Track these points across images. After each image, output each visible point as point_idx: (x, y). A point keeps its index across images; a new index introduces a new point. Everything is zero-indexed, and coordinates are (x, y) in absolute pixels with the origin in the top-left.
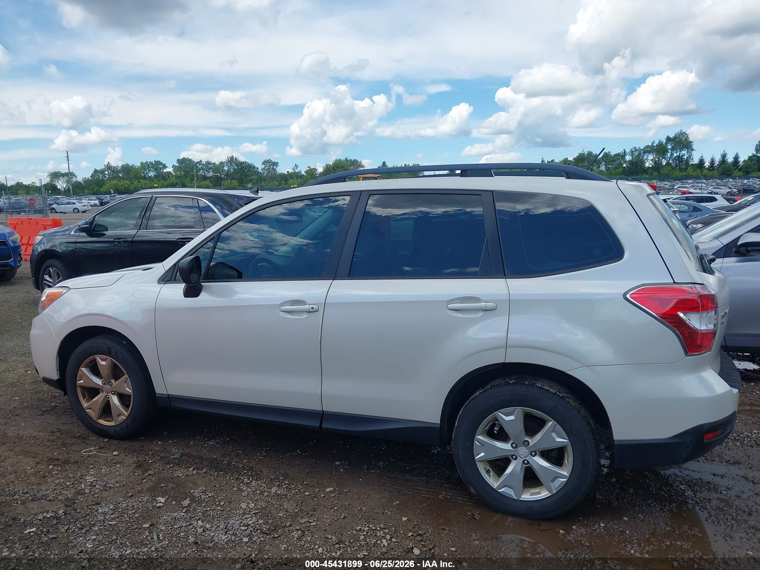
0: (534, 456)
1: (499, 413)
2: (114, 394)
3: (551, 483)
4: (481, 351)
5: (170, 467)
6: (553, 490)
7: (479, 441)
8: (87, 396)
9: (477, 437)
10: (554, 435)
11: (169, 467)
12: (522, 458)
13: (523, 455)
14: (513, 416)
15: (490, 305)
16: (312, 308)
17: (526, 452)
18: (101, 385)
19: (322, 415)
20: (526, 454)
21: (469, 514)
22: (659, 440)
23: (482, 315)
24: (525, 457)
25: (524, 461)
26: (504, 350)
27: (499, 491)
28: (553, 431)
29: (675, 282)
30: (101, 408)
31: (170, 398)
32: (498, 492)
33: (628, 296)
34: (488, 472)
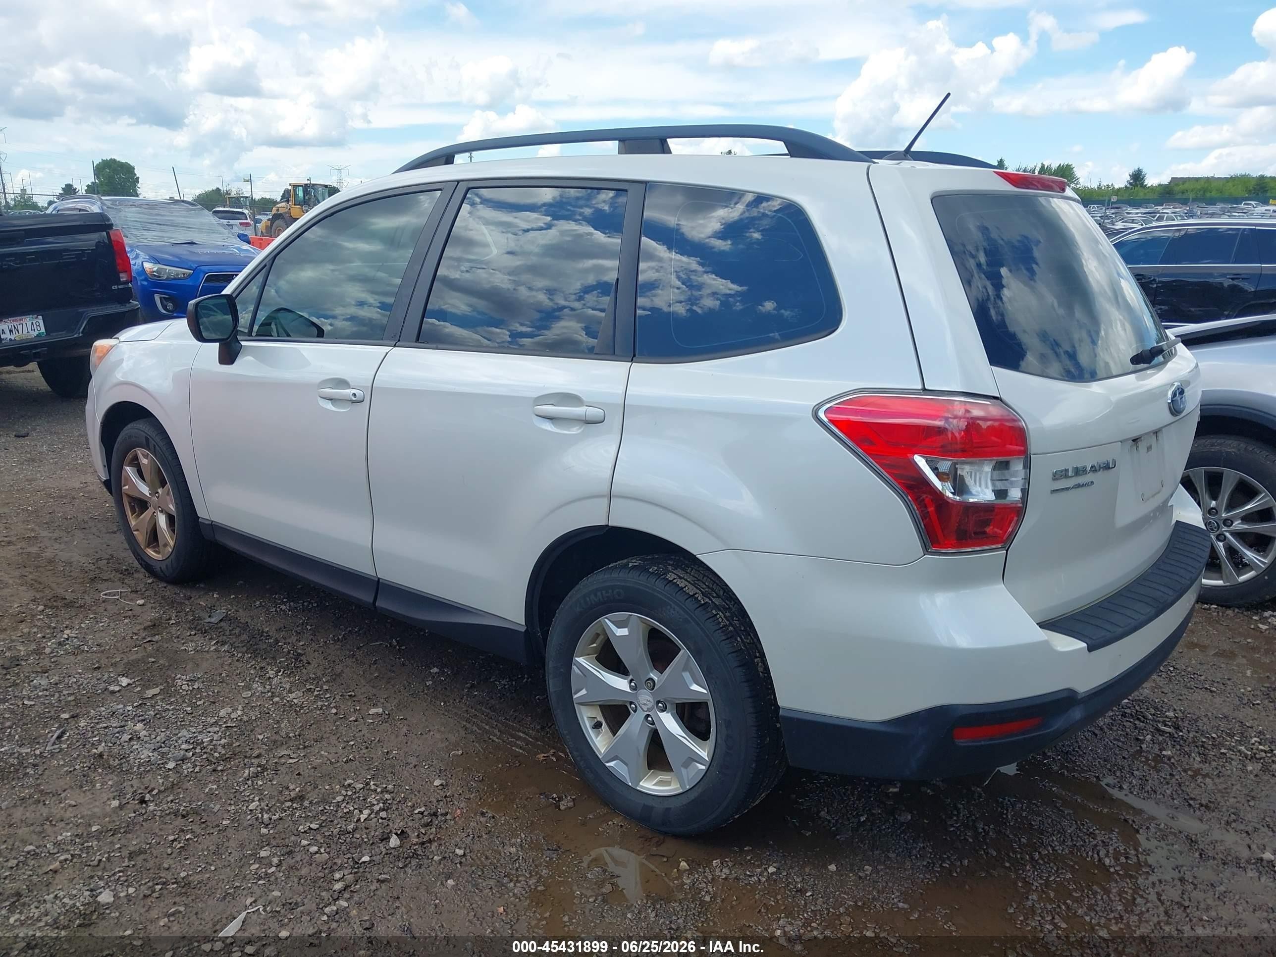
0: (663, 711)
1: (606, 620)
2: (161, 511)
3: (682, 769)
4: (579, 499)
5: (191, 635)
6: (686, 781)
7: (581, 667)
8: (137, 509)
9: (577, 659)
10: (687, 675)
11: (188, 634)
12: (644, 711)
13: (645, 704)
14: (626, 629)
15: (593, 412)
16: (354, 395)
17: (649, 701)
18: (148, 495)
19: (378, 586)
20: (650, 705)
21: (555, 796)
22: (863, 722)
23: (583, 431)
24: (648, 710)
25: (648, 716)
26: (605, 501)
27: (607, 765)
28: (684, 670)
29: (926, 387)
30: (149, 531)
31: (214, 527)
32: (605, 766)
33: (821, 415)
34: (597, 726)
